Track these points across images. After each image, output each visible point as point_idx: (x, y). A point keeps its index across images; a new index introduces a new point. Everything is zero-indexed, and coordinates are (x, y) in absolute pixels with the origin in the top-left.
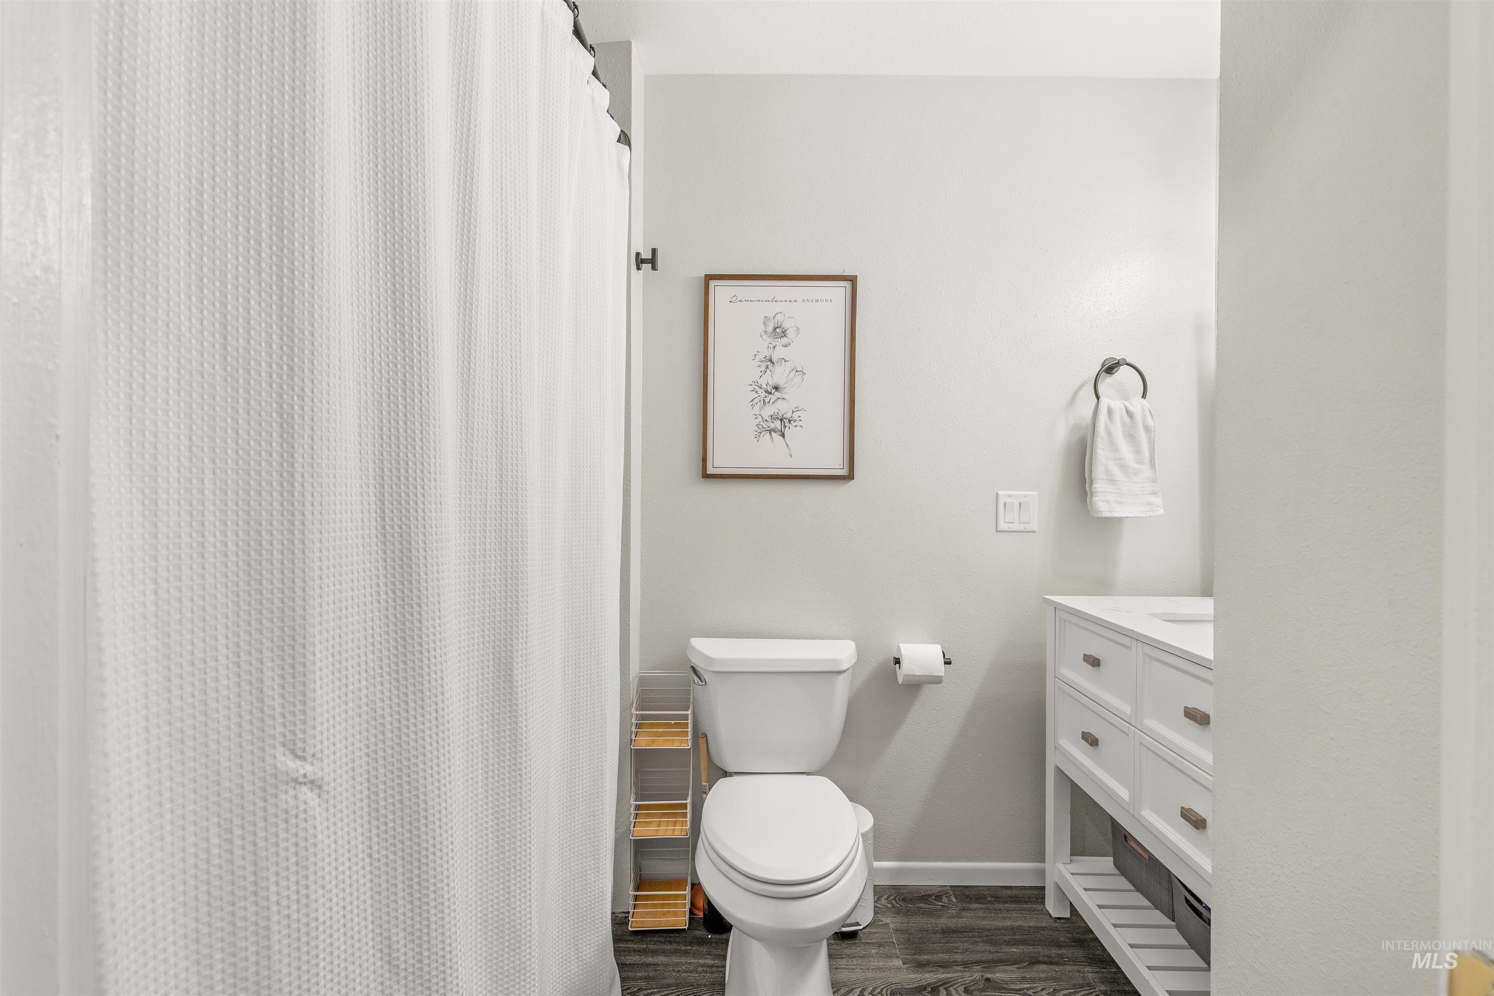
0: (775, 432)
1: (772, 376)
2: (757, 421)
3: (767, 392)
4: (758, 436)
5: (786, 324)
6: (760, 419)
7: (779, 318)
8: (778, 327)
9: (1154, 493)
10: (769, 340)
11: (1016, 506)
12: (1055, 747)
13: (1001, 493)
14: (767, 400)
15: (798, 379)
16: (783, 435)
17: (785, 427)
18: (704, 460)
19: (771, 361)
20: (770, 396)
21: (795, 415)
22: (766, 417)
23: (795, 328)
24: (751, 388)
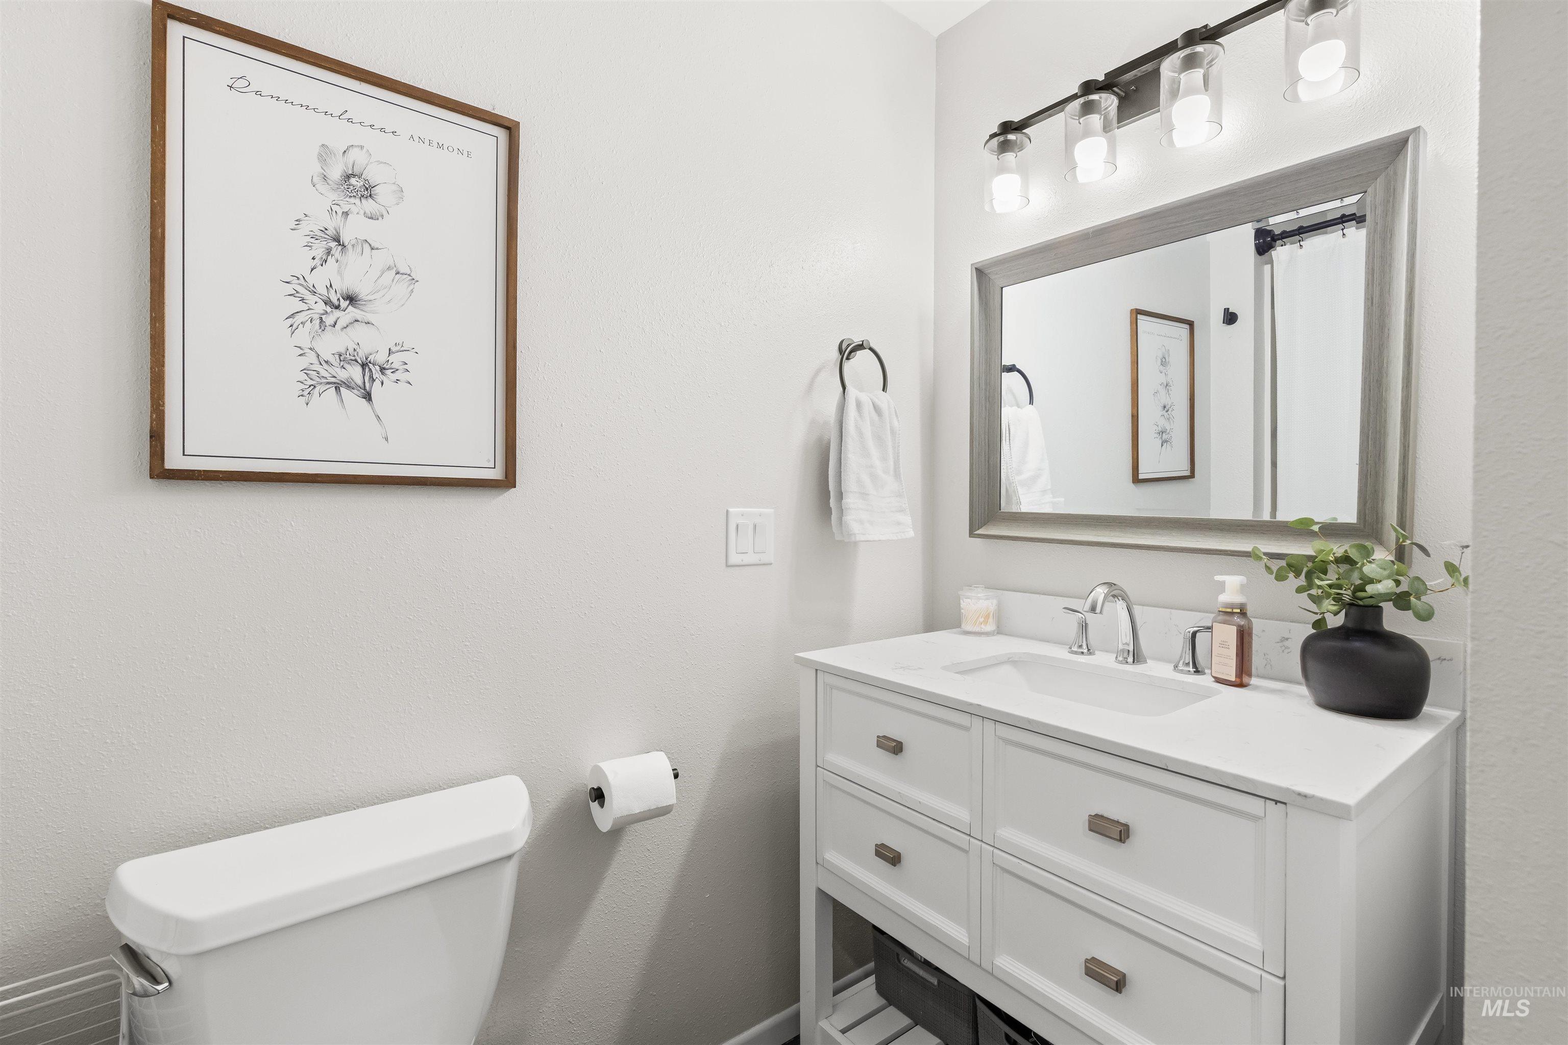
0: (349, 387)
1: (340, 273)
2: (304, 362)
3: (328, 302)
4: (308, 391)
5: (374, 174)
6: (312, 357)
7: (355, 156)
8: (354, 176)
9: (901, 511)
10: (333, 196)
11: (751, 527)
12: (817, 863)
13: (731, 510)
14: (329, 320)
15: (401, 288)
16: (368, 397)
17: (373, 380)
18: (157, 436)
19: (337, 239)
20: (337, 313)
21: (396, 359)
22: (326, 355)
23: (394, 188)
24: (289, 289)
